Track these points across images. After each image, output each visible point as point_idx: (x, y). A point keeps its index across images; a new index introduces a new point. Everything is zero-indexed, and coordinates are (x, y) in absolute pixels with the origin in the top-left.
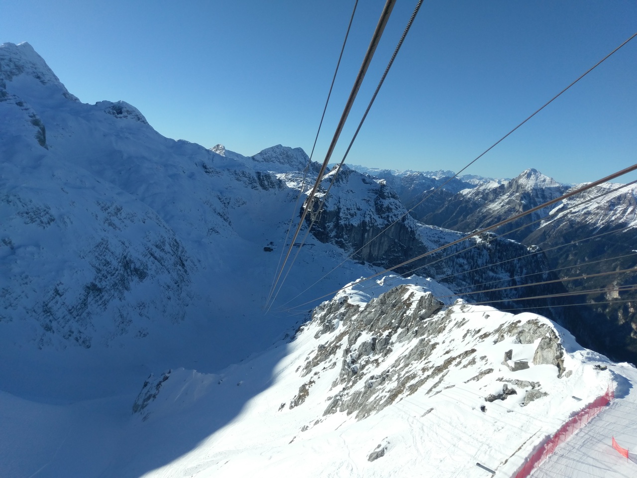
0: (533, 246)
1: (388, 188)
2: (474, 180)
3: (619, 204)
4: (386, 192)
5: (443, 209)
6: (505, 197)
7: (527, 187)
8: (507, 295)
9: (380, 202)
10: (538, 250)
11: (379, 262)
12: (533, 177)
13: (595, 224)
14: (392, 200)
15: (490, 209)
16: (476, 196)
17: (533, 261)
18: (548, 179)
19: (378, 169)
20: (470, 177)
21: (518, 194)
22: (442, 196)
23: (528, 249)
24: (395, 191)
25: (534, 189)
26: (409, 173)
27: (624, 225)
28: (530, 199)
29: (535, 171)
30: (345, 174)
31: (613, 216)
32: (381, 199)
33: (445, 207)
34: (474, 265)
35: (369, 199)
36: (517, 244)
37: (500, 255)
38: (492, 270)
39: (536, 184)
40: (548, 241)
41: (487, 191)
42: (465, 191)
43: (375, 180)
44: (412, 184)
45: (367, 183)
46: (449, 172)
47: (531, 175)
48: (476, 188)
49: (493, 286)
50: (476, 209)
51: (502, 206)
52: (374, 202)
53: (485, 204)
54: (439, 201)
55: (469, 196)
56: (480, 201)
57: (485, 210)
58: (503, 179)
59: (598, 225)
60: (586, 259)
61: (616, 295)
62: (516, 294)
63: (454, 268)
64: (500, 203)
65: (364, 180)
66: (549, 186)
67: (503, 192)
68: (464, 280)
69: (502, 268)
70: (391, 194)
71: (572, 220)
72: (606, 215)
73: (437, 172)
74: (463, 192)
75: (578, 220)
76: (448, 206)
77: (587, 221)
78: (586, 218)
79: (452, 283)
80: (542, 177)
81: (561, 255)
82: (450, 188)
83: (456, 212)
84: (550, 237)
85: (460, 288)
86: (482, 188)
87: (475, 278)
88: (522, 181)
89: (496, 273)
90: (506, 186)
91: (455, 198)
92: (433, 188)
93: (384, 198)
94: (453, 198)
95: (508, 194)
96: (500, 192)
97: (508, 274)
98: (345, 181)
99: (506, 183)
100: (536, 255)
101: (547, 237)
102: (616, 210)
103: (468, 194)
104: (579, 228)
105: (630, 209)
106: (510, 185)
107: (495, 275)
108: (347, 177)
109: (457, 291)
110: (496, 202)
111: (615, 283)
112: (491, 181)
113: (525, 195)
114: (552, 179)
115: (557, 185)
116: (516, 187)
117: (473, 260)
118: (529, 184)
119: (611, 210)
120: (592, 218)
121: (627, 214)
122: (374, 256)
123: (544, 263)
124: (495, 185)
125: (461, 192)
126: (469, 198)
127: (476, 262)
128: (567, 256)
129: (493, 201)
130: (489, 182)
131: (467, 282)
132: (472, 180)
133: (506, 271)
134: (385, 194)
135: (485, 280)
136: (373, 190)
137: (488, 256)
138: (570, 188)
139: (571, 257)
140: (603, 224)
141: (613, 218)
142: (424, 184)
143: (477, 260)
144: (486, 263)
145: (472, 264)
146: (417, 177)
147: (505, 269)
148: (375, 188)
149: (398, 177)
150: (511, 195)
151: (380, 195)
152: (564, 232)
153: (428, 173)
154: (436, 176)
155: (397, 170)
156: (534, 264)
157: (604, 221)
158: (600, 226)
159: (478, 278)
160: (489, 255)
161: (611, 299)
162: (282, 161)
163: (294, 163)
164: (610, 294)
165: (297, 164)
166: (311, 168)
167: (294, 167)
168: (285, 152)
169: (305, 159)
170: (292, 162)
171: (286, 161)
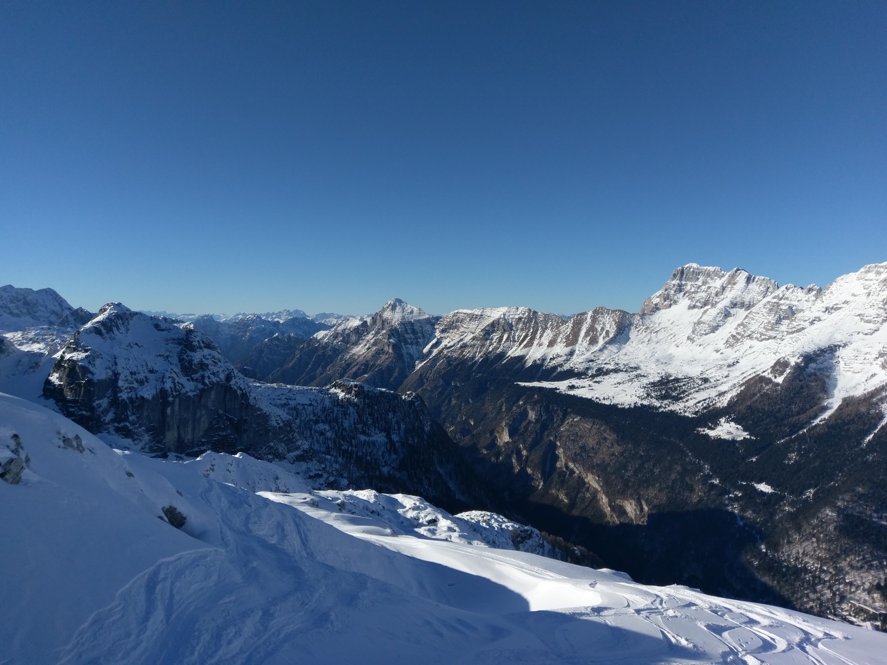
0: (408, 393)
1: (198, 334)
2: (331, 319)
3: (494, 331)
4: (196, 340)
5: (293, 361)
6: (370, 337)
7: (393, 322)
8: (385, 462)
9: (188, 357)
10: (415, 397)
12: (398, 309)
13: (473, 358)
15: (354, 354)
16: (334, 340)
17: (411, 411)
18: (415, 309)
20: (325, 316)
21: (384, 331)
22: (291, 344)
23: (403, 397)
24: (210, 339)
25: (402, 324)
26: (240, 317)
27: (502, 355)
28: (399, 336)
29: (399, 301)
30: (122, 319)
31: (490, 346)
32: (189, 352)
33: (296, 359)
34: (338, 430)
35: (168, 353)
36: (389, 393)
37: (370, 410)
38: (364, 433)
39: (403, 317)
40: (427, 386)
41: (347, 332)
42: (320, 335)
43: (175, 324)
44: (246, 332)
45: (162, 330)
46: (296, 311)
47: (396, 306)
48: (333, 329)
49: (367, 453)
50: (337, 357)
51: (368, 349)
52: (178, 359)
53: (347, 348)
54: (288, 352)
55: (325, 340)
56: (341, 345)
57: (348, 357)
58: (366, 316)
59: (476, 359)
60: (471, 401)
61: (506, 438)
62: (397, 459)
63: (313, 438)
64: (366, 345)
65: (156, 326)
66: (417, 318)
67: (367, 330)
68: (328, 453)
69: (375, 427)
70: (202, 342)
71: (449, 357)
72: (483, 346)
73: (280, 312)
74: (317, 336)
75: (455, 355)
76: (300, 356)
77: (464, 356)
78: (463, 352)
79: (312, 460)
80: (409, 308)
81: (444, 401)
82: (300, 333)
83: (311, 363)
84: (427, 380)
85: (323, 466)
86: (340, 329)
87: (343, 448)
88: (387, 314)
89: (369, 435)
90: (369, 324)
91: (309, 345)
92: (277, 334)
93: (192, 350)
94: (306, 345)
95: (373, 332)
96: (363, 331)
97: (384, 434)
98: (123, 330)
99: (369, 320)
100: (411, 403)
101: (425, 380)
102: (492, 339)
103: (324, 338)
104: (458, 365)
105: (505, 336)
106: (374, 320)
107: (367, 439)
109: (320, 470)
110: (360, 344)
111: (504, 424)
112: (350, 318)
113: (393, 332)
114: (420, 309)
115: (427, 316)
116: (381, 322)
117: (337, 423)
118: (395, 318)
119: (487, 340)
120: (469, 352)
121: (503, 342)
122: (186, 441)
123: (423, 412)
124: (356, 323)
125: (315, 336)
126: (326, 343)
127: (342, 425)
128: (450, 401)
129: (356, 344)
130: (348, 320)
131: (332, 456)
132: (327, 320)
133: (381, 431)
134: (194, 343)
135: (356, 447)
136: (173, 340)
137: (355, 414)
138: (441, 318)
139: (454, 402)
140: (481, 357)
141: (491, 349)
142: (264, 330)
143: (342, 422)
144: (355, 424)
145: (337, 428)
146: (253, 321)
147: (378, 428)
148: (176, 336)
149: (225, 324)
150: (377, 333)
151: (185, 346)
152: (443, 372)
153: (268, 315)
154: (280, 318)
155: (223, 314)
156: (412, 416)
157: (482, 353)
158: (479, 360)
159: (346, 447)
160: (357, 413)
161: (502, 444)
162: (16, 311)
163: (39, 313)
164: (500, 438)
165: (47, 315)
166: (71, 319)
167: (42, 319)
168: (21, 297)
169: (61, 305)
170: (35, 312)
171: (25, 311)
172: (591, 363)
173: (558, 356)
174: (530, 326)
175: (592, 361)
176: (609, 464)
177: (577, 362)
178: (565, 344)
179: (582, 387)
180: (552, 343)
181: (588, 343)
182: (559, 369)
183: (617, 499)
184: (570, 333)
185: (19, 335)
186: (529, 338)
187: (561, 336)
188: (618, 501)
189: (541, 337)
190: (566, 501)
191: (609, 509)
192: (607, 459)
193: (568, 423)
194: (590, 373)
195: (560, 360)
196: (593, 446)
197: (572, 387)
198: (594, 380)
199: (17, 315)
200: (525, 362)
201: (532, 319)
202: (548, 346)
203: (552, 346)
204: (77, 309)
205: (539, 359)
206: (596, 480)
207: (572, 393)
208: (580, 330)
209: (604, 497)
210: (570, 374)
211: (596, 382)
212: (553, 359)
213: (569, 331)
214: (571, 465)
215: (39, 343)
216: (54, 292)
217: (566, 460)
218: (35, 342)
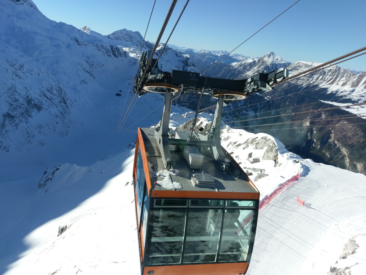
0: (268, 97)
1: (191, 60)
2: (239, 57)
3: (315, 74)
4: (190, 62)
5: (221, 74)
6: (255, 68)
7: (268, 63)
8: (252, 123)
9: (186, 68)
10: (271, 99)
11: (184, 104)
12: (271, 57)
13: (302, 85)
14: (193, 67)
15: (247, 75)
16: (240, 67)
17: (267, 105)
18: (280, 58)
19: (185, 48)
20: (237, 55)
21: (263, 67)
22: (221, 66)
23: (265, 98)
24: (194, 62)
25: (272, 64)
26: (203, 51)
27: (317, 86)
28: (269, 70)
29: (273, 53)
30: (165, 50)
31: (312, 81)
32: (186, 67)
33: (222, 73)
35: (179, 66)
36: (260, 95)
37: (250, 101)
38: (246, 110)
39: (273, 61)
40: (276, 94)
41: (246, 64)
42: (234, 64)
43: (183, 55)
44: (204, 58)
45: (178, 56)
46: (226, 52)
47: (271, 55)
48: (240, 62)
49: (245, 118)
50: (239, 75)
51: (254, 73)
52: (182, 68)
53: (244, 72)
54: (219, 69)
55: (236, 67)
56: (242, 70)
57: (244, 75)
58: (255, 58)
59: (303, 86)
60: (295, 104)
61: (308, 124)
62: (257, 123)
63: (225, 108)
64: (253, 72)
65: (176, 54)
66: (279, 63)
67: (255, 65)
68: (230, 115)
69: (251, 108)
70: (192, 63)
71: (290, 83)
72: (308, 80)
73: (219, 51)
74: (233, 64)
75: (293, 82)
76: (224, 72)
77: (298, 83)
78: (297, 81)
79: (223, 117)
80: (276, 58)
81: (282, 102)
82: (226, 61)
83: (228, 76)
84: (277, 91)
85: (227, 120)
86: (243, 62)
87: (236, 114)
88: (266, 59)
89: (247, 111)
90: (256, 62)
91: (228, 67)
92: (216, 61)
93: (188, 66)
94: (227, 68)
95: (258, 66)
96: (253, 65)
97: (254, 112)
98: (165, 54)
99: (257, 60)
100: (269, 102)
102: (313, 78)
103: (235, 65)
104: (293, 87)
105: (321, 77)
106: (259, 61)
107: (246, 112)
108: (166, 52)
109: (226, 121)
110: (251, 71)
111: (308, 118)
112: (249, 58)
113: (267, 67)
114: (282, 58)
115: (284, 62)
116: (262, 62)
117: (236, 104)
118: (269, 61)
119: (311, 77)
120: (300, 82)
121: (319, 80)
122: (181, 100)
123: (273, 106)
124: (250, 61)
125: (232, 64)
126: (236, 68)
128: (285, 103)
129: (249, 70)
130: (248, 59)
131: (231, 116)
132: (238, 57)
133: (253, 110)
134: (189, 63)
135: (241, 115)
136: (182, 61)
137: (244, 102)
138: (291, 64)
139: (287, 103)
140: (306, 85)
141: (311, 82)
142: (211, 58)
143: (238, 104)
144: (242, 106)
145: (235, 106)
146: (208, 54)
147: (252, 109)
148: (183, 60)
149: (196, 53)
150: (259, 67)
151: (186, 64)
152: (285, 89)
153: (214, 52)
154: (218, 54)
155: (196, 49)
156: (267, 107)
157: (306, 84)
158: (304, 86)
159: (237, 114)
161: (305, 126)
162: (127, 39)
163: (134, 41)
164: (305, 123)
165: (136, 42)
166: (145, 45)
167: (134, 44)
168: (128, 34)
169: (141, 39)
170: (133, 40)
171: (129, 39)
172: (362, 97)
173: (345, 91)
174: (335, 74)
175: (363, 96)
176: (355, 146)
177: (355, 96)
178: (351, 86)
179: (353, 108)
180: (343, 85)
181: (364, 87)
182: (344, 98)
183: (354, 161)
184: (355, 81)
185: (128, 49)
186: (332, 80)
187: (350, 81)
188: (354, 162)
189: (339, 81)
190: (329, 156)
191: (349, 164)
192: (355, 143)
193: (340, 123)
194: (360, 102)
195: (346, 93)
196: (350, 136)
197: (348, 107)
198: (361, 106)
199: (127, 41)
200: (327, 91)
201: (337, 71)
202: (342, 86)
203: (344, 86)
204: (147, 42)
205: (335, 91)
206: (346, 151)
207: (347, 110)
208: (361, 80)
209: (348, 159)
210: (349, 101)
211: (361, 107)
212: (342, 92)
213: (355, 79)
214: (336, 142)
215: (134, 53)
216: (139, 33)
217: (334, 139)
218: (133, 53)
